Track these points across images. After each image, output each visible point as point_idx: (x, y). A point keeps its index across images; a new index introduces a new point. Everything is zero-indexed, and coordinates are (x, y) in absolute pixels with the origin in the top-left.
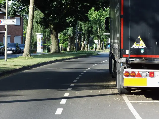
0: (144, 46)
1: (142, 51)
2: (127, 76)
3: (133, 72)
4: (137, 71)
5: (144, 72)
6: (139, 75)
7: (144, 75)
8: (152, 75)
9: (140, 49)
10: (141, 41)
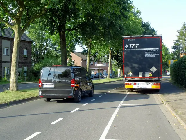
0: (131, 74)
1: (131, 76)
2: (126, 85)
3: (128, 83)
4: (130, 83)
5: (132, 83)
6: (130, 84)
7: (132, 84)
8: (135, 84)
9: (130, 75)
10: (130, 72)
